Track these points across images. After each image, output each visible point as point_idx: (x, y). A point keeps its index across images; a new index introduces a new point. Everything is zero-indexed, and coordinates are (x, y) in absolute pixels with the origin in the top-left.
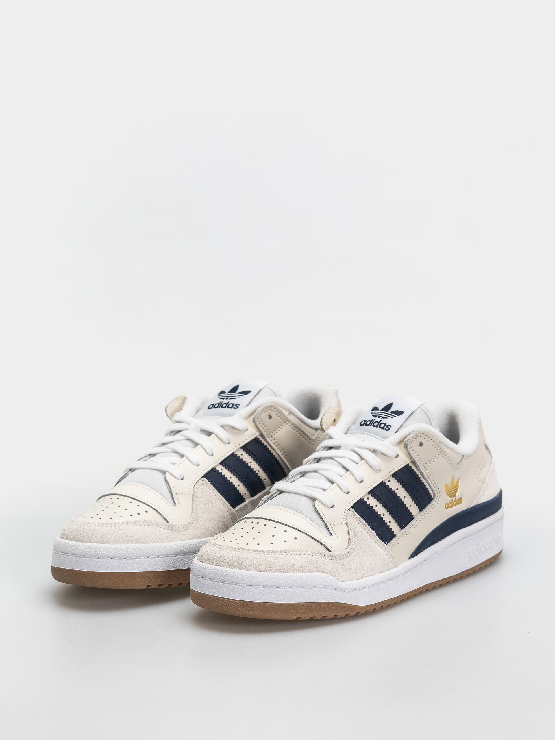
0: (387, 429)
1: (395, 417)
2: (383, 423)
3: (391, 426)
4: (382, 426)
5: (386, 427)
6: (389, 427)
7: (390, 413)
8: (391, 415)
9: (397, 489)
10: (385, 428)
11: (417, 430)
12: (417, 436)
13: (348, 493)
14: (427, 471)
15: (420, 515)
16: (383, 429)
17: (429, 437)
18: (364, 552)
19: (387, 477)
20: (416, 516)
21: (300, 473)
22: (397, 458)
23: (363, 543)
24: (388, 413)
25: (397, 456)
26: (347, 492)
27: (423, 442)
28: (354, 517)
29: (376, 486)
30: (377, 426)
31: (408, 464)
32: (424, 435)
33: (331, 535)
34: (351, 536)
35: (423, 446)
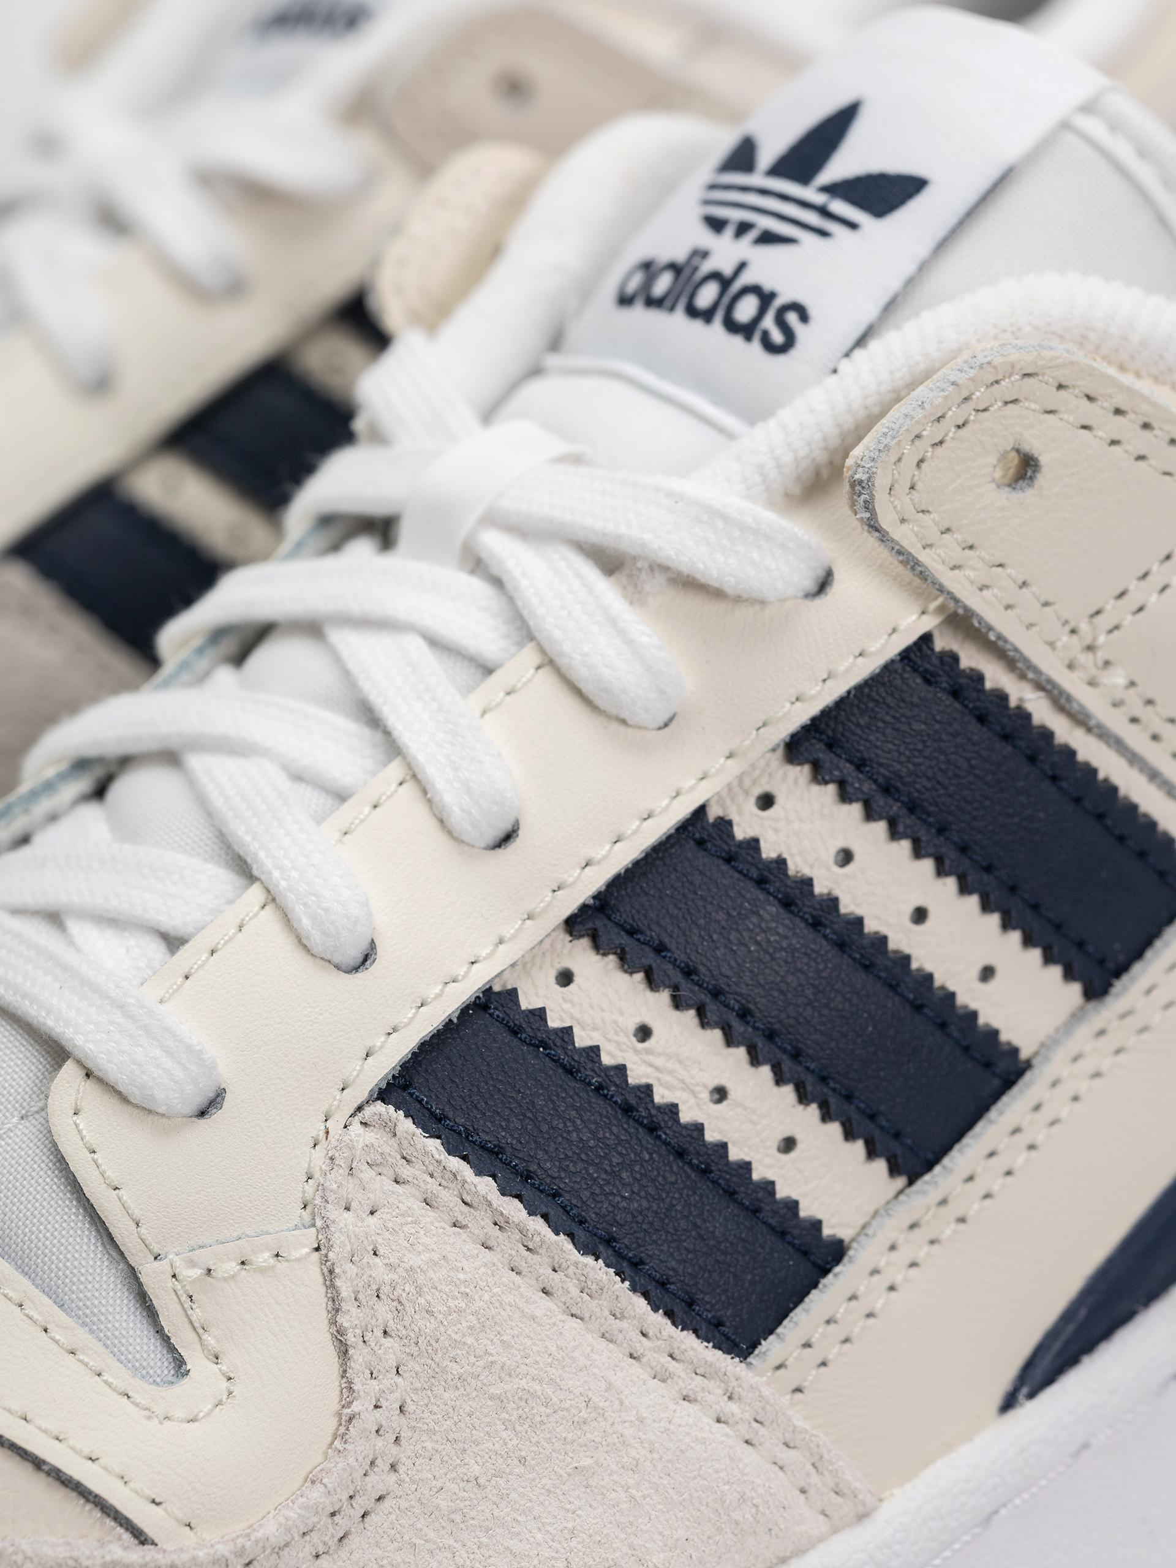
0: (777, 337)
1: (852, 226)
2: (755, 289)
3: (804, 317)
4: (746, 309)
5: (768, 322)
6: (792, 318)
7: (820, 199)
8: (824, 212)
9: (846, 857)
10: (765, 336)
11: (966, 355)
12: (971, 405)
13: (356, 969)
14: (1117, 678)
15: (1084, 1032)
16: (748, 338)
17: (1089, 398)
18: (499, 1474)
19: (734, 768)
20: (1047, 1047)
21: (81, 765)
22: (818, 602)
23: (494, 1391)
24: (810, 194)
25: (824, 585)
26: (354, 954)
27: (1033, 445)
28: (406, 1172)
29: (637, 864)
30: (707, 316)
31: (926, 639)
32: (1041, 391)
33: (179, 1365)
34: (359, 1356)
35: (1042, 479)
